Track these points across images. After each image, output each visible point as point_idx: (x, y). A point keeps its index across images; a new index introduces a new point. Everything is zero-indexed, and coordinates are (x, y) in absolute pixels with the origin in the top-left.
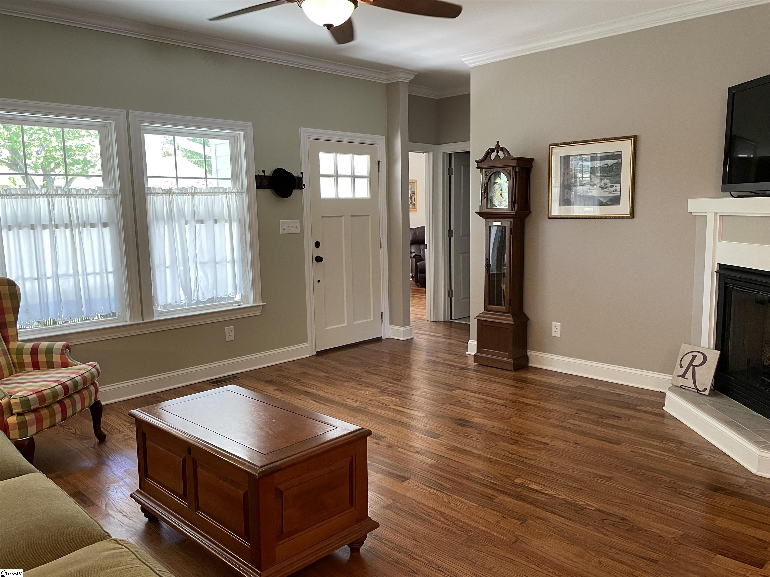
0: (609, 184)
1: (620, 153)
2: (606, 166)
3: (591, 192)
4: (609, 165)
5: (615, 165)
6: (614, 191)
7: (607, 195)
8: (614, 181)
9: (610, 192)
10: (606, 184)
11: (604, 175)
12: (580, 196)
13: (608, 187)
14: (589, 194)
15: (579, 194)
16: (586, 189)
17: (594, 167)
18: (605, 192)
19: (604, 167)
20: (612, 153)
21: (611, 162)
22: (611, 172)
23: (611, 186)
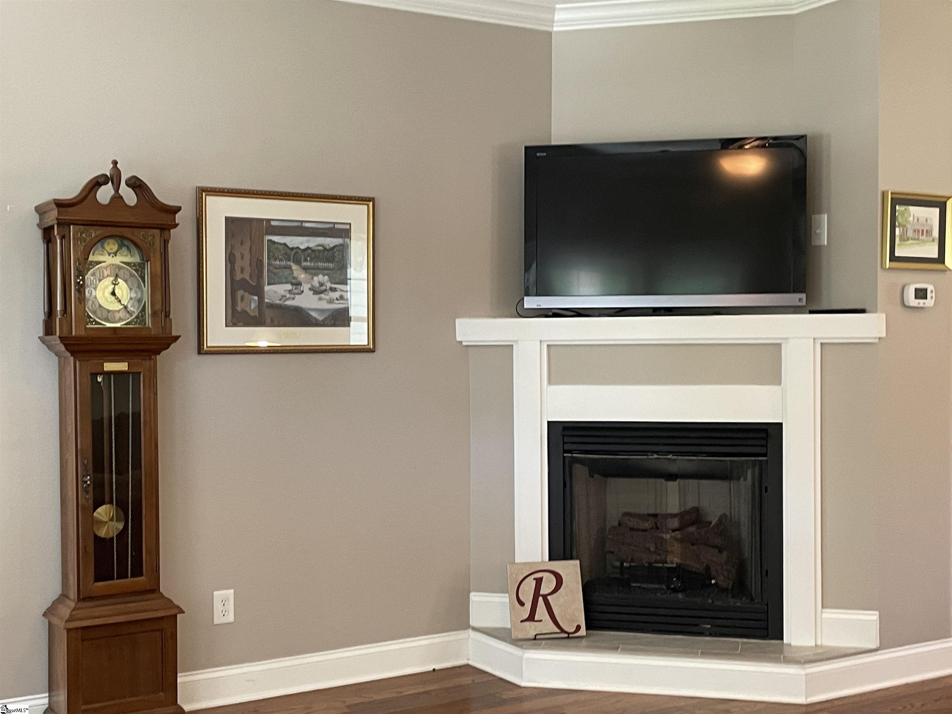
0: (329, 285)
1: (348, 227)
2: (320, 248)
3: (294, 299)
4: (328, 248)
5: (338, 248)
6: (337, 299)
7: (325, 305)
8: (337, 280)
9: (331, 301)
10: (321, 284)
11: (318, 266)
12: (272, 306)
13: (326, 290)
14: (289, 303)
15: (267, 303)
16: (283, 293)
17: (298, 248)
18: (320, 299)
19: (318, 250)
20: (332, 225)
21: (330, 242)
22: (331, 262)
23: (333, 290)
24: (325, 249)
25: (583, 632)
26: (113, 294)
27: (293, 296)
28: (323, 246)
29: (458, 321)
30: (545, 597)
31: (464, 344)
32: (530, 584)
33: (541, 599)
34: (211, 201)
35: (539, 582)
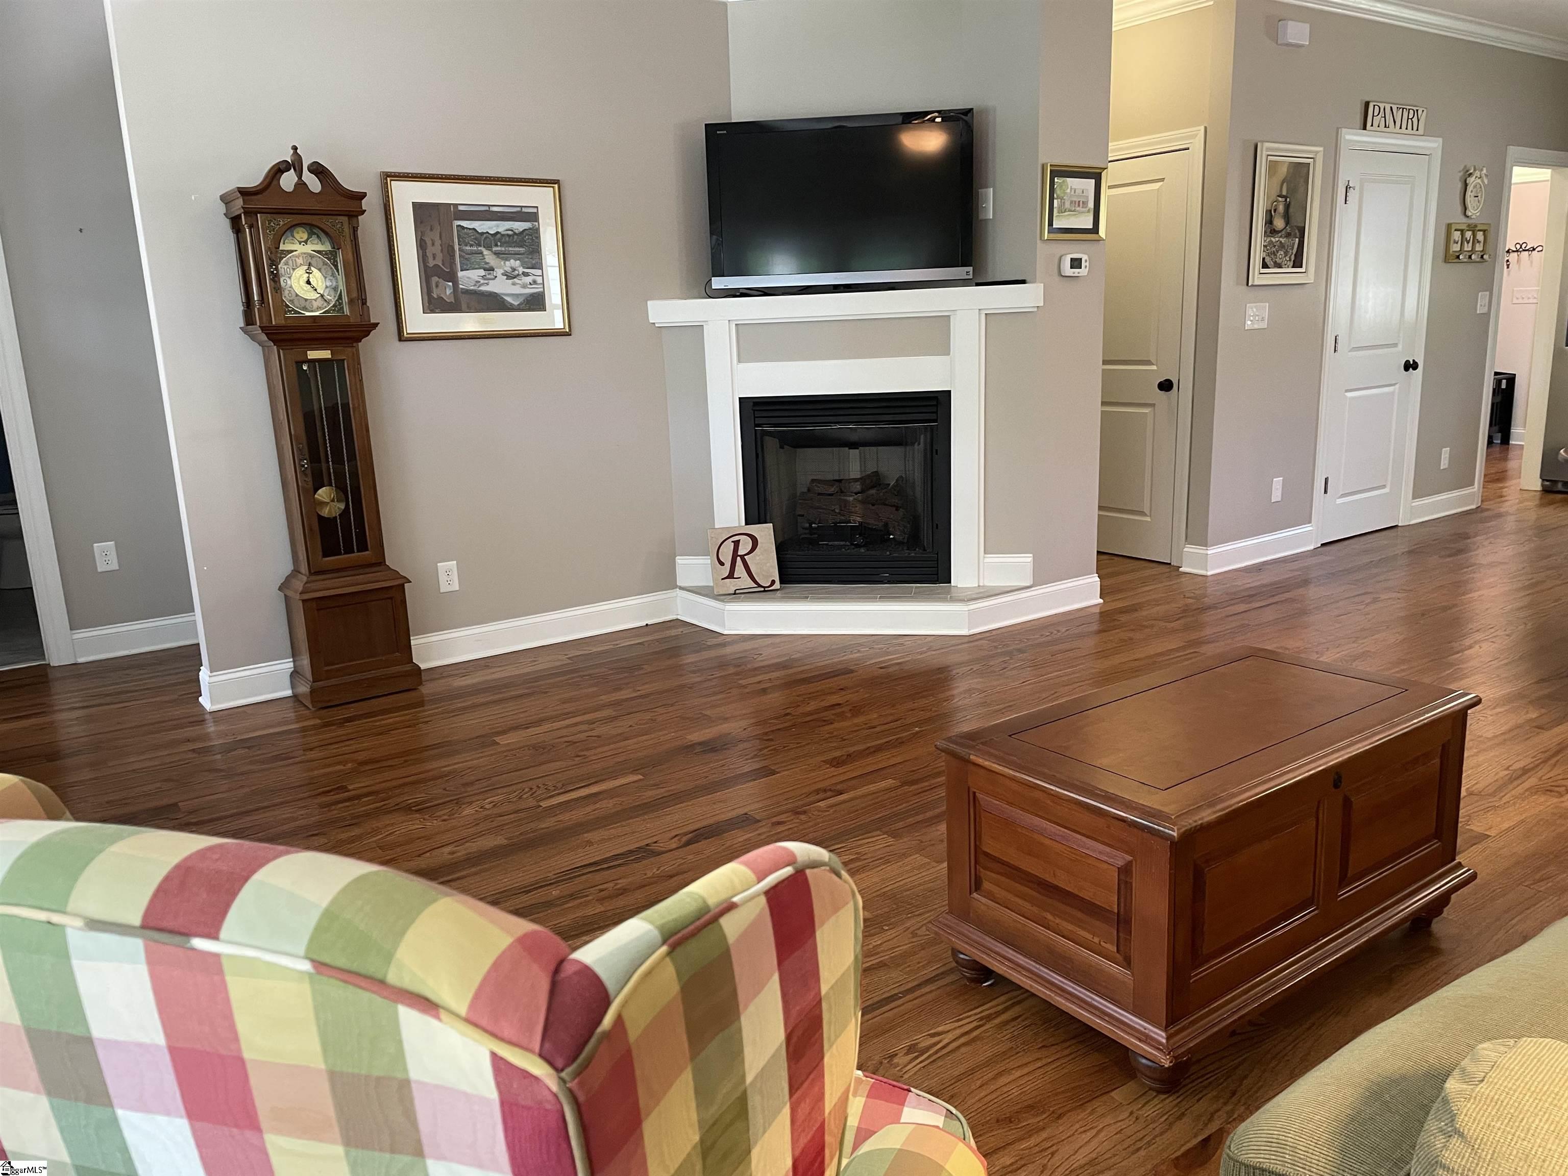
0: (521, 270)
1: (535, 210)
2: (510, 233)
3: (487, 284)
4: (517, 231)
5: (527, 232)
6: (530, 284)
7: (518, 290)
8: (530, 265)
9: (524, 286)
10: (514, 270)
11: (509, 251)
12: (466, 292)
13: (518, 275)
14: (483, 288)
15: (462, 289)
16: (477, 279)
17: (487, 233)
18: (514, 284)
19: (508, 235)
20: (519, 209)
21: (519, 226)
22: (521, 246)
23: (526, 275)
24: (515, 233)
25: (777, 585)
26: (308, 282)
27: (486, 282)
28: (512, 231)
29: (649, 303)
30: (742, 557)
31: (657, 325)
32: (729, 547)
33: (739, 558)
34: (397, 187)
35: (737, 543)
